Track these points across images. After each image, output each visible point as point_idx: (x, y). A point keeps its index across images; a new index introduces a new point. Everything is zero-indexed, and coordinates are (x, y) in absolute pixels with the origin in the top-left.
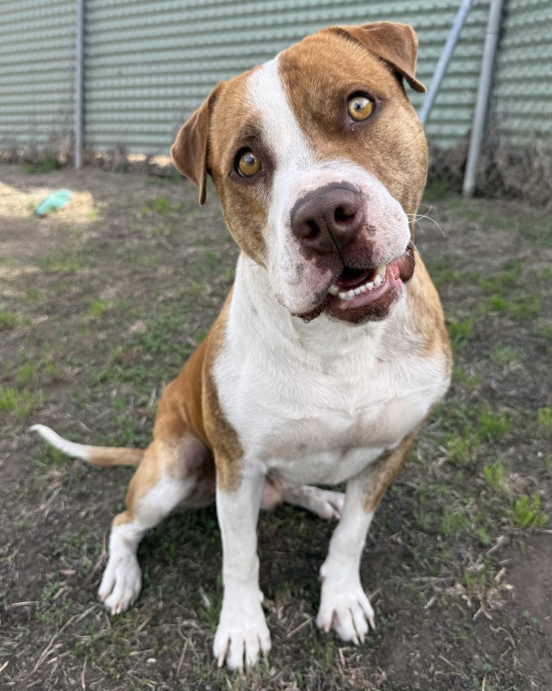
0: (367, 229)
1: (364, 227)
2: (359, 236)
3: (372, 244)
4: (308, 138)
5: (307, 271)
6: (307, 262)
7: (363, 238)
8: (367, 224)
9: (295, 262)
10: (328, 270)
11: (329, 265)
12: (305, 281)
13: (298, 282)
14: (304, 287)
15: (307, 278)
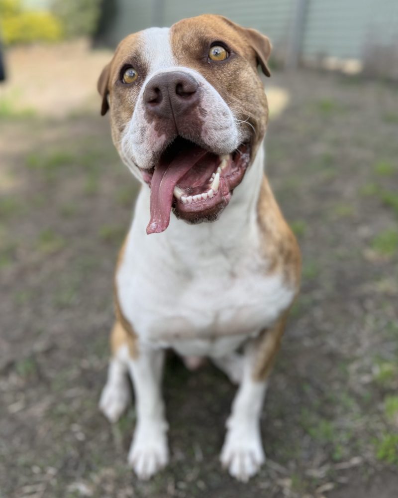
0: (200, 109)
1: (198, 108)
2: (192, 112)
3: (202, 122)
4: (176, 59)
5: (148, 132)
6: (148, 125)
7: (196, 115)
8: (200, 106)
9: (140, 125)
10: (163, 134)
11: (165, 130)
12: (146, 142)
13: (141, 143)
14: (145, 146)
15: (147, 139)
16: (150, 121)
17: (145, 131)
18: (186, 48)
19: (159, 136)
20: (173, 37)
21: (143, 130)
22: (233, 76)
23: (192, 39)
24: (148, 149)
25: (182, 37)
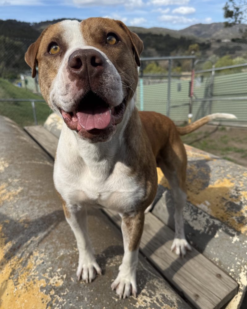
5: (71, 87)
6: (71, 82)
9: (65, 83)
10: (82, 88)
11: (83, 86)
12: (69, 93)
13: (66, 95)
14: (69, 97)
15: (70, 92)
16: (72, 80)
17: (69, 86)
18: (92, 35)
19: (79, 90)
20: (83, 27)
21: (67, 86)
22: (120, 55)
23: (97, 30)
24: (71, 98)
25: (90, 28)
